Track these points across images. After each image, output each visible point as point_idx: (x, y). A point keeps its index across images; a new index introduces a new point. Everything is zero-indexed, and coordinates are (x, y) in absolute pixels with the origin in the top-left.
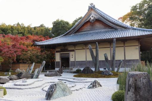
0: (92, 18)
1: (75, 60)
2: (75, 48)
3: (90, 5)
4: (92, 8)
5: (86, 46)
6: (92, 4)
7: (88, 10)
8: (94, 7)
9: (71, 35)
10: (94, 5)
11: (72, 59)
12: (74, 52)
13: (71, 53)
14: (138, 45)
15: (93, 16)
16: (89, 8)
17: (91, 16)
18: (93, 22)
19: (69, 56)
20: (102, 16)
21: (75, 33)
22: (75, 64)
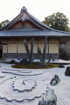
0: (24, 19)
1: (7, 52)
2: (8, 42)
3: (22, 8)
4: (24, 11)
5: (17, 41)
6: (24, 7)
7: (21, 12)
8: (26, 10)
9: (5, 31)
10: (26, 9)
11: (4, 51)
12: (6, 45)
13: (4, 46)
14: (58, 43)
15: (25, 17)
16: (22, 11)
17: (23, 17)
18: (24, 22)
19: (2, 49)
20: (31, 18)
21: (8, 29)
22: (7, 55)
